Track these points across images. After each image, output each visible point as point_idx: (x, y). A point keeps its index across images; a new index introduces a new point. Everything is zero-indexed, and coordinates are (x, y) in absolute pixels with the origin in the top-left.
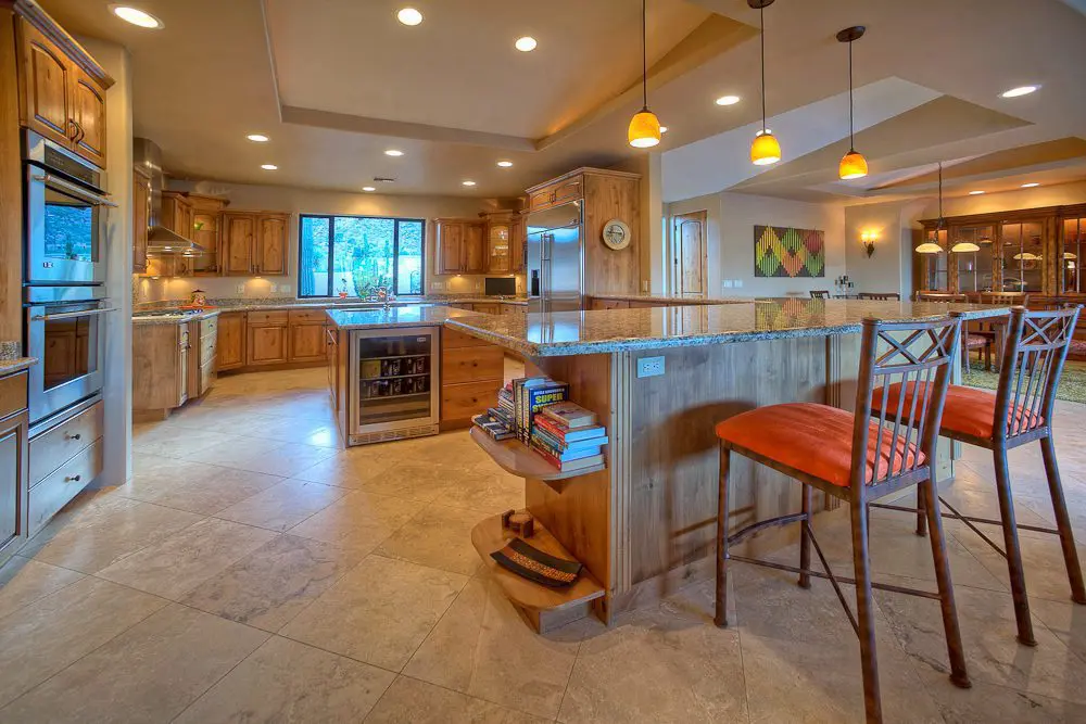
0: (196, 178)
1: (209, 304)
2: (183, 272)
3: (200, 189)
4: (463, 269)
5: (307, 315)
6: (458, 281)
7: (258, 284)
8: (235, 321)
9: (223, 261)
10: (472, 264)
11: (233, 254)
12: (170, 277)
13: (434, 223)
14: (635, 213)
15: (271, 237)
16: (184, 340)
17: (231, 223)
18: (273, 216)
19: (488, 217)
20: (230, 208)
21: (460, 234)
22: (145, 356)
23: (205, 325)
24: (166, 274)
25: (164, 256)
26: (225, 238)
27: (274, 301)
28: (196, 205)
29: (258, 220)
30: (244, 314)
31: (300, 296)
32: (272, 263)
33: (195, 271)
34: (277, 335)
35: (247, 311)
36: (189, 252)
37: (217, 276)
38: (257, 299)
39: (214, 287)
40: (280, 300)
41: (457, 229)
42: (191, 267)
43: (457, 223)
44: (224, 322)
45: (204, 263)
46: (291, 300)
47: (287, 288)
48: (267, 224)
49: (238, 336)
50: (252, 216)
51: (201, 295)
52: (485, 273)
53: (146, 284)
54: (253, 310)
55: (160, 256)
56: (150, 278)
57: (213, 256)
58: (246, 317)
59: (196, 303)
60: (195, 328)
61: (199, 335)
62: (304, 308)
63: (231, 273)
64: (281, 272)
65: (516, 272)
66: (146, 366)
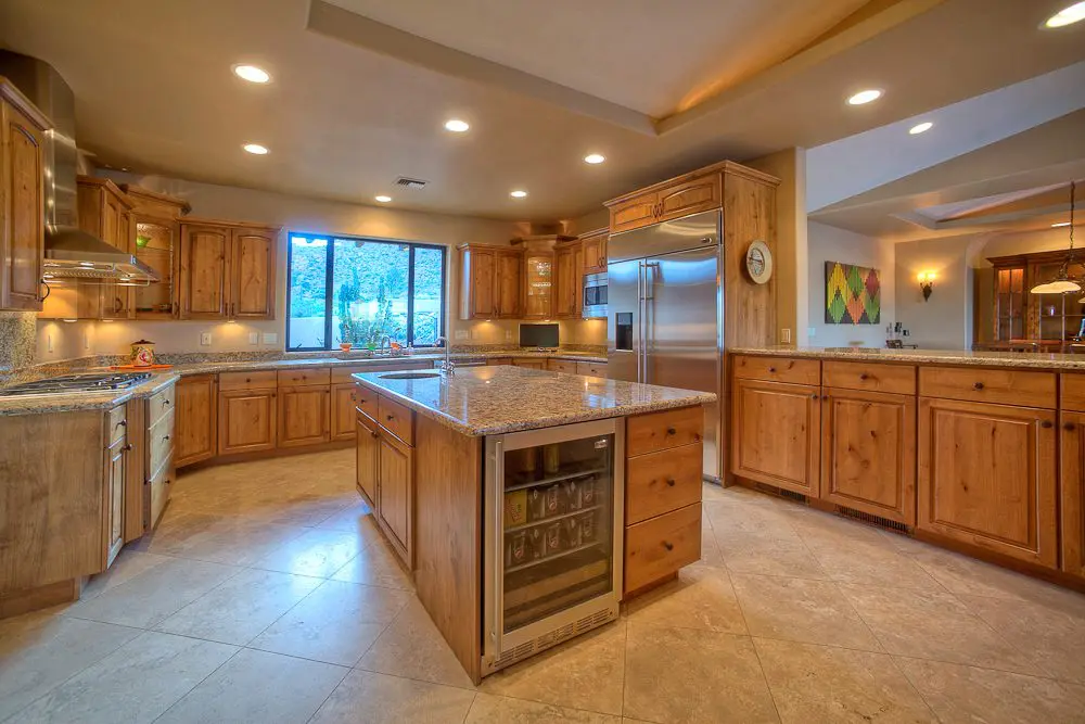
0: (138, 168)
1: (161, 362)
2: (117, 312)
3: (145, 184)
4: (495, 314)
5: (304, 378)
6: (486, 328)
7: (231, 331)
8: (200, 390)
9: (181, 296)
10: (506, 307)
11: (196, 286)
12: (97, 320)
13: (459, 252)
14: (772, 231)
15: (252, 263)
16: (117, 438)
17: (193, 240)
18: (253, 232)
19: (525, 244)
20: (190, 217)
21: (493, 265)
22: (32, 479)
23: (156, 403)
24: (87, 315)
25: (85, 283)
26: (185, 263)
27: (253, 356)
28: (139, 209)
29: (233, 235)
30: (215, 377)
31: (288, 349)
32: (252, 302)
33: (138, 310)
34: (263, 407)
35: (218, 373)
36: (127, 279)
37: (173, 318)
38: (230, 354)
39: (165, 335)
40: (262, 356)
41: (490, 258)
42: (132, 304)
43: (487, 251)
44: (185, 391)
45: (152, 297)
46: (275, 355)
47: (271, 339)
48: (246, 242)
49: (205, 412)
50: (224, 230)
51: (146, 348)
52: (521, 318)
53: (52, 331)
54: (228, 371)
55: (75, 283)
56: (59, 321)
57: (166, 289)
58: (217, 381)
59: (139, 362)
60: (139, 409)
61: (147, 423)
62: (299, 368)
63: (193, 315)
64: (265, 314)
65: (561, 316)
66: (35, 498)
